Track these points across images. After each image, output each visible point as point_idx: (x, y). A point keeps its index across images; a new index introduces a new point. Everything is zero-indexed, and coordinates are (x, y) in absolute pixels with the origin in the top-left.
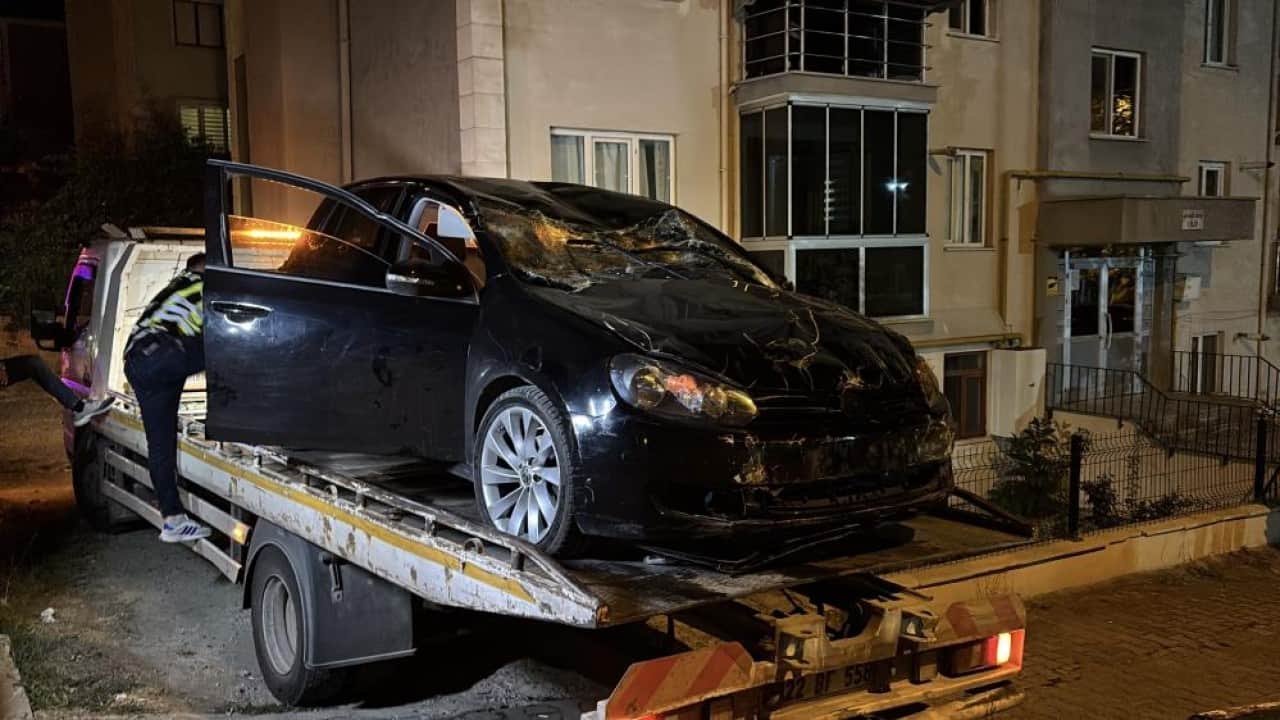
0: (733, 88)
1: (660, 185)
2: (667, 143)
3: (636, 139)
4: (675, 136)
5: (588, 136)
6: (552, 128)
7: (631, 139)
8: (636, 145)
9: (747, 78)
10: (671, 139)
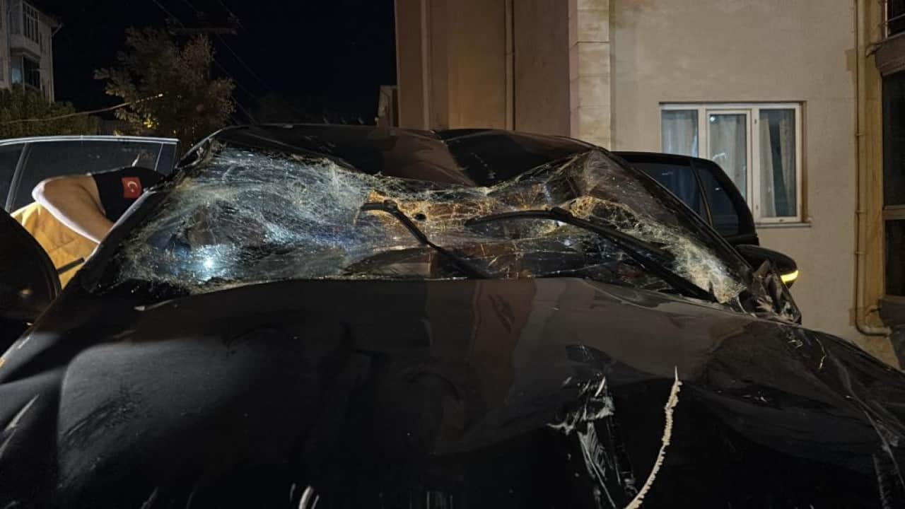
0: (872, 48)
1: (786, 154)
2: (794, 111)
3: (756, 109)
4: (801, 103)
5: (702, 110)
6: (661, 103)
7: (751, 110)
8: (756, 115)
9: (889, 36)
10: (797, 107)
